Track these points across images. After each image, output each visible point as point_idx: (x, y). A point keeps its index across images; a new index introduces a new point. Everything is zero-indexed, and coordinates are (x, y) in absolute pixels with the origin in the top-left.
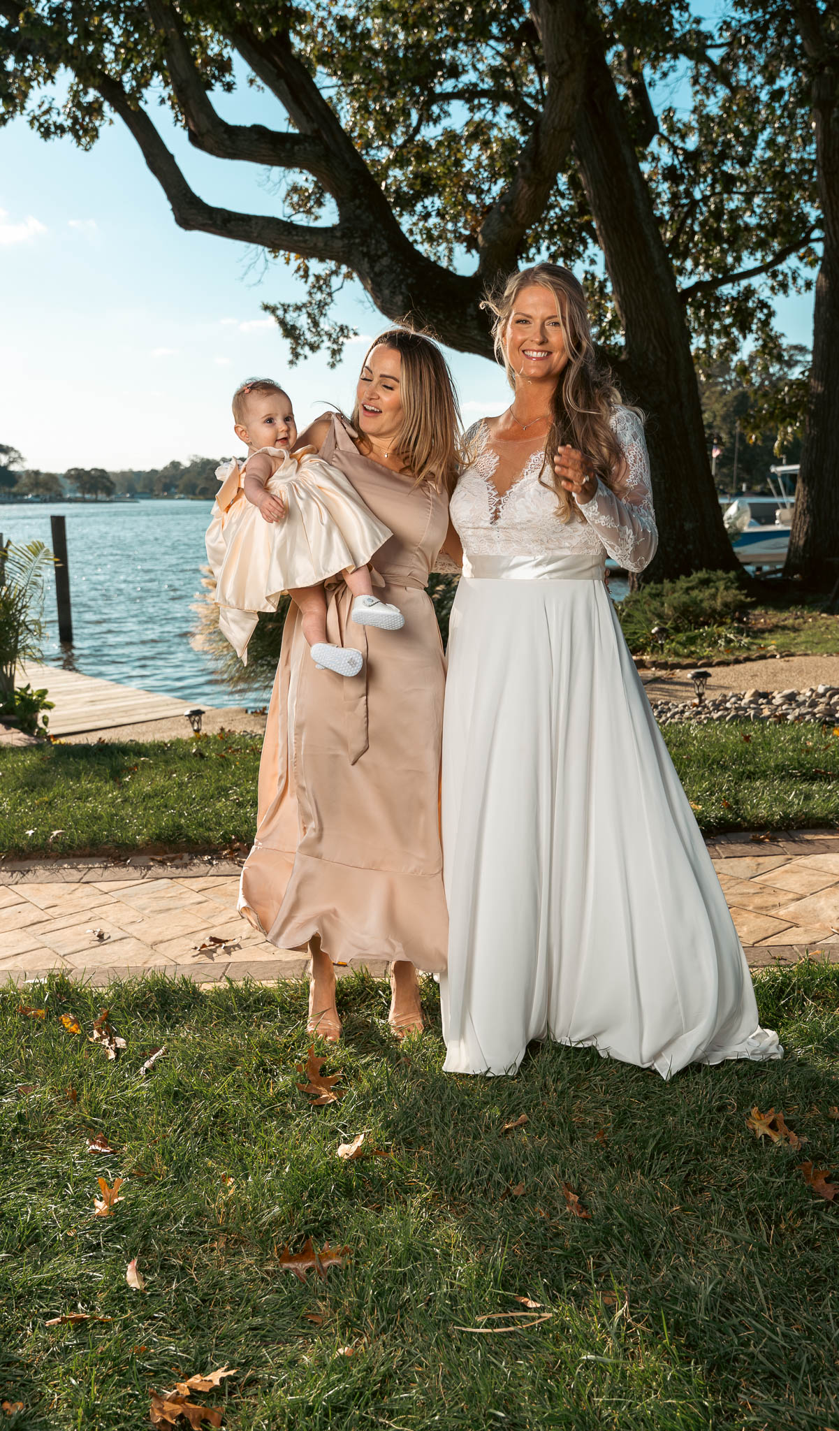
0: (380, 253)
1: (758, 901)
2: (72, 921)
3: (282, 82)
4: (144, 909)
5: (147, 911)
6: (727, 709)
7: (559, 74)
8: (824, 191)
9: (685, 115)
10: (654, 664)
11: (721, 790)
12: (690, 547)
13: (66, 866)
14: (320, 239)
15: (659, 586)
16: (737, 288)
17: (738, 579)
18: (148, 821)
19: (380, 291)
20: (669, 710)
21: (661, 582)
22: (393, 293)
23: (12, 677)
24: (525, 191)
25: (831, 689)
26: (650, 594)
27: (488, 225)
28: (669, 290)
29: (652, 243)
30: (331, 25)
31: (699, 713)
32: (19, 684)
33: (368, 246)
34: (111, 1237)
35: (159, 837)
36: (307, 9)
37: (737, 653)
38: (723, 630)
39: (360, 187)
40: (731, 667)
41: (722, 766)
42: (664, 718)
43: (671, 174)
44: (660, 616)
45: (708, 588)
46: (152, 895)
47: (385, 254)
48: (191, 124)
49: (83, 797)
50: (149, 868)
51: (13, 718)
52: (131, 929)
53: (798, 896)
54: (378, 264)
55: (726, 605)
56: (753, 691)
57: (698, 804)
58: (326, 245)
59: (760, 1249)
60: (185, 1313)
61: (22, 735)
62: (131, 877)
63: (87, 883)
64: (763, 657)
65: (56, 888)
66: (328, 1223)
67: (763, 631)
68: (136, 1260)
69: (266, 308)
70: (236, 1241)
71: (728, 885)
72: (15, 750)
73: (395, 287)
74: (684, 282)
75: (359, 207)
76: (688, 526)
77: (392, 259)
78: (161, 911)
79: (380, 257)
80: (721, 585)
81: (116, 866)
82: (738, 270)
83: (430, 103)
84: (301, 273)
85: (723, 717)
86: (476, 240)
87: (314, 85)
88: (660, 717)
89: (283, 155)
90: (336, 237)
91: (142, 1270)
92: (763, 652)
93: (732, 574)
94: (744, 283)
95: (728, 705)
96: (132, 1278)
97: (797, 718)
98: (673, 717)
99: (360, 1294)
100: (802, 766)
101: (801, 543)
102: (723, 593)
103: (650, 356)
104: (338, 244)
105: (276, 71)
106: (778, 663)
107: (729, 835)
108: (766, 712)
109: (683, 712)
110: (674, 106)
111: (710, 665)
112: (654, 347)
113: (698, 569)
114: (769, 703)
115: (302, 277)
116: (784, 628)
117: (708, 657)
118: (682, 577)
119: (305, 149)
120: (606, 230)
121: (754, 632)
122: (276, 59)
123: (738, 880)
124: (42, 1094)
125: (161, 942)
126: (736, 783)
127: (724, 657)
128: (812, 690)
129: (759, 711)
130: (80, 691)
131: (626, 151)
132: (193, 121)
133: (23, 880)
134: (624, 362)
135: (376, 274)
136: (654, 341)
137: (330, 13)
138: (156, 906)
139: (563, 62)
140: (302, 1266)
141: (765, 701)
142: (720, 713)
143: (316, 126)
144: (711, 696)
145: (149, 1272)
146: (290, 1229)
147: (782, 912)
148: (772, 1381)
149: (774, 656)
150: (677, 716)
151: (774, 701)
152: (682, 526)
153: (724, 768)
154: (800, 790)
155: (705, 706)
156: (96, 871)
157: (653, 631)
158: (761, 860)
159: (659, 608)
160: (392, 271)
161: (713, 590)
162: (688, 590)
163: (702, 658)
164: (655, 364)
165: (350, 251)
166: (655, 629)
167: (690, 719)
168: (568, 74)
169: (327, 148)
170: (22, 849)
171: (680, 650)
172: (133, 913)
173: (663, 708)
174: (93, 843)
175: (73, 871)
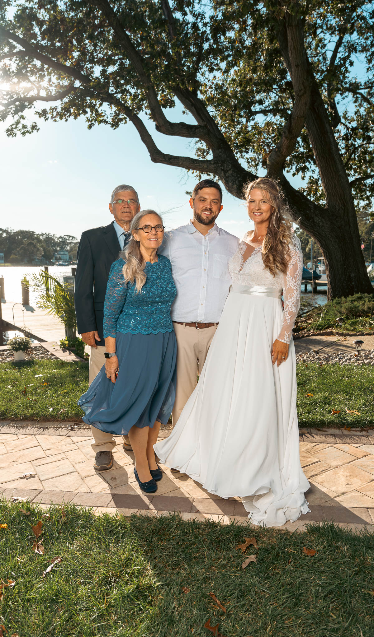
0: (228, 169)
3: (193, 107)
4: (88, 454)
5: (88, 456)
6: (371, 358)
7: (299, 95)
9: (351, 114)
11: (370, 404)
12: (353, 283)
13: (63, 426)
14: (205, 164)
15: (340, 299)
19: (228, 183)
20: (344, 357)
21: (340, 297)
22: (233, 184)
24: (286, 142)
26: (336, 303)
27: (271, 157)
28: (345, 180)
29: (338, 162)
31: (358, 360)
33: (224, 167)
36: (205, 82)
38: (368, 320)
39: (220, 143)
40: (372, 336)
41: (370, 390)
42: (341, 362)
43: (346, 138)
44: (340, 312)
45: (361, 301)
47: (230, 169)
52: (78, 467)
54: (227, 173)
55: (369, 308)
57: (358, 412)
58: (207, 167)
61: (74, 357)
62: (88, 435)
63: (69, 436)
65: (54, 439)
69: (187, 193)
72: (68, 364)
73: (234, 182)
74: (351, 179)
75: (221, 152)
76: (352, 275)
77: (233, 171)
79: (228, 171)
80: (367, 299)
83: (250, 114)
84: (198, 178)
85: (369, 363)
86: (266, 162)
87: (207, 111)
89: (191, 133)
90: (211, 164)
93: (371, 295)
95: (372, 356)
98: (346, 361)
102: (368, 303)
103: (337, 207)
104: (212, 166)
105: (191, 104)
109: (350, 359)
110: (347, 111)
111: (363, 335)
112: (339, 203)
113: (357, 292)
117: (361, 331)
118: (350, 296)
119: (199, 130)
120: (319, 158)
122: (191, 99)
125: (89, 476)
127: (368, 332)
131: (327, 126)
132: (157, 121)
133: (43, 433)
134: (326, 209)
135: (226, 177)
136: (339, 201)
139: (301, 90)
142: (368, 361)
143: (205, 123)
150: (348, 361)
152: (350, 275)
153: (371, 392)
155: (361, 356)
157: (337, 319)
159: (340, 309)
160: (233, 176)
161: (363, 302)
162: (352, 301)
163: (359, 331)
164: (339, 210)
165: (217, 169)
166: (338, 318)
167: (354, 363)
168: (303, 95)
169: (209, 130)
170: (46, 417)
171: (349, 327)
172: (83, 456)
173: (341, 356)
174: (77, 415)
175: (65, 430)
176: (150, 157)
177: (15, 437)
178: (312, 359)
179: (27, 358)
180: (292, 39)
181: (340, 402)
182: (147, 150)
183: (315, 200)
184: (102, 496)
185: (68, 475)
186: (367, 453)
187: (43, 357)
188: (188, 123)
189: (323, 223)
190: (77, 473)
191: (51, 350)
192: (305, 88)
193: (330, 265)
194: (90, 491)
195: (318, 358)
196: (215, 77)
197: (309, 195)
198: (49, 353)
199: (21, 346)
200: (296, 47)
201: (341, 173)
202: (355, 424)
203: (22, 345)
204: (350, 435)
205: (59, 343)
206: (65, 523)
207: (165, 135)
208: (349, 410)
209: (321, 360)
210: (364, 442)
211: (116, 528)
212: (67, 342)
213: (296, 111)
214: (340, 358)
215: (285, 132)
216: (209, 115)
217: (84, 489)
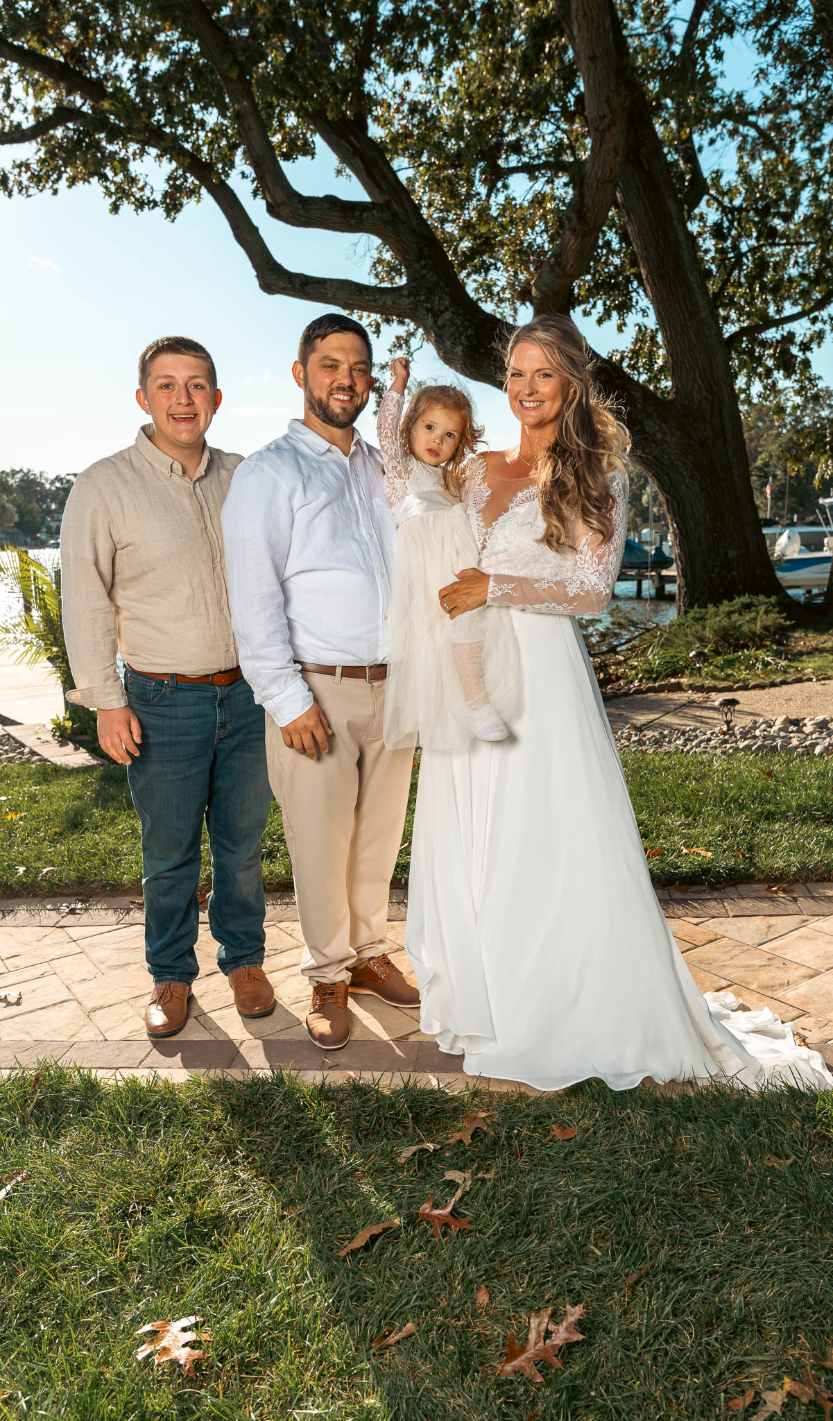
0: (442, 308)
1: (764, 977)
2: (26, 975)
3: (358, 158)
4: (103, 963)
5: (103, 966)
6: (755, 737)
7: (600, 128)
9: (730, 178)
10: (691, 687)
11: (735, 834)
12: (734, 573)
13: (49, 907)
14: (389, 298)
15: (703, 610)
16: (780, 332)
17: (779, 603)
19: (443, 343)
20: (697, 737)
21: (705, 607)
22: (454, 344)
24: (572, 242)
26: (693, 618)
27: (539, 277)
28: (713, 332)
29: (697, 290)
30: (405, 107)
31: (725, 742)
33: (432, 303)
36: (385, 97)
37: (774, 677)
38: (761, 654)
39: (425, 249)
40: (767, 690)
41: (740, 805)
42: (688, 747)
43: (718, 232)
44: (702, 640)
45: (750, 611)
46: (117, 946)
47: (447, 309)
48: (268, 196)
50: (128, 911)
52: (79, 990)
53: (810, 972)
54: (441, 318)
55: (766, 628)
56: (784, 717)
57: (707, 850)
58: (394, 303)
61: (87, 756)
62: (107, 922)
63: (62, 927)
64: (799, 680)
65: (28, 933)
67: (801, 654)
71: (733, 953)
73: (455, 339)
74: (729, 330)
75: (424, 268)
76: (731, 554)
77: (454, 313)
78: (117, 967)
79: (442, 312)
80: (762, 609)
82: (780, 316)
83: (495, 176)
85: (748, 747)
86: (530, 292)
87: (391, 169)
88: (685, 746)
89: (352, 221)
90: (404, 296)
92: (799, 675)
93: (773, 599)
94: (788, 327)
95: (757, 733)
97: (826, 749)
102: (764, 617)
103: (696, 395)
104: (405, 302)
105: (352, 150)
106: (815, 686)
107: (740, 887)
108: (795, 742)
109: (709, 740)
110: (722, 168)
111: (745, 688)
112: (699, 386)
113: (741, 594)
114: (800, 731)
116: (822, 651)
117: (744, 681)
118: (725, 602)
119: (373, 215)
120: (652, 279)
121: (794, 655)
122: (352, 138)
123: (744, 947)
125: (102, 1008)
126: (753, 825)
127: (758, 681)
129: (787, 740)
131: (673, 211)
132: (270, 193)
133: (2, 922)
134: (671, 402)
135: (438, 327)
136: (699, 381)
137: (403, 100)
139: (604, 116)
141: (795, 729)
142: (746, 742)
143: (385, 195)
144: (741, 723)
147: (790, 995)
149: (810, 680)
150: (702, 745)
151: (804, 729)
152: (727, 553)
153: (742, 807)
154: (824, 835)
155: (733, 734)
157: (691, 655)
158: (772, 920)
159: (700, 632)
160: (453, 324)
161: (753, 615)
162: (729, 614)
163: (739, 681)
164: (700, 402)
165: (416, 308)
166: (694, 653)
167: (715, 748)
168: (609, 128)
169: (395, 215)
170: (10, 887)
171: (717, 673)
172: (90, 967)
173: (690, 736)
174: (81, 881)
175: (53, 914)
176: (256, 279)
178: (626, 744)
181: (671, 832)
182: (249, 264)
183: (649, 381)
184: (129, 1046)
185: (56, 1008)
186: (716, 935)
187: (10, 760)
188: (345, 195)
189: (665, 434)
190: (74, 1004)
191: (30, 742)
192: (612, 111)
193: (681, 533)
194: (102, 1038)
195: (639, 740)
196: (407, 84)
197: (633, 367)
198: (27, 750)
200: (588, 12)
201: (703, 315)
202: (698, 877)
204: (686, 900)
205: (50, 726)
206: (39, 1104)
207: (289, 227)
208: (687, 847)
209: (645, 743)
210: (714, 912)
211: (153, 1107)
212: (69, 724)
213: (594, 166)
214: (686, 740)
215: (569, 219)
216: (396, 178)
217: (89, 1034)
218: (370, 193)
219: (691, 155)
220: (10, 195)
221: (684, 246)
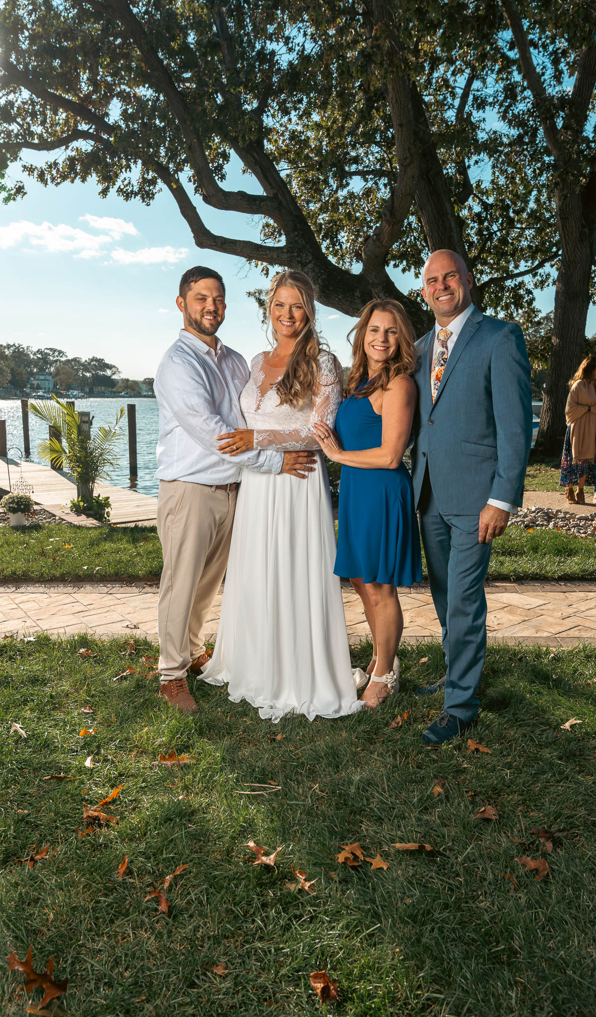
0: (307, 261)
2: (99, 611)
3: (258, 166)
4: (136, 607)
5: (137, 609)
8: (561, 228)
13: (101, 585)
14: (275, 253)
16: (514, 282)
18: (146, 565)
23: (92, 490)
24: (387, 228)
25: (538, 509)
27: (367, 246)
30: (287, 134)
32: (95, 494)
33: (301, 258)
34: (83, 748)
35: (150, 572)
36: (275, 127)
39: (298, 225)
43: (478, 218)
47: (310, 262)
48: (204, 192)
49: (118, 551)
50: (144, 588)
51: (91, 512)
58: (278, 256)
59: (393, 767)
60: (110, 780)
61: (95, 522)
62: (133, 592)
65: (94, 596)
66: (188, 747)
68: (92, 756)
69: (250, 293)
70: (142, 752)
72: (89, 528)
74: (485, 278)
75: (297, 236)
77: (314, 264)
78: (144, 609)
79: (307, 264)
81: (127, 586)
82: (516, 271)
83: (343, 177)
84: (265, 272)
86: (361, 255)
89: (253, 207)
90: (284, 252)
91: (94, 761)
94: (519, 279)
96: (88, 763)
97: (512, 523)
99: (194, 777)
100: (503, 547)
101: (545, 428)
104: (285, 256)
105: (255, 160)
110: (482, 179)
115: (265, 274)
119: (268, 204)
122: (255, 154)
124: (66, 686)
128: (528, 509)
130: (132, 500)
131: (447, 205)
132: (205, 190)
133: (78, 591)
137: (287, 128)
138: (143, 606)
140: (169, 763)
143: (275, 191)
145: (98, 762)
146: (169, 748)
148: (380, 820)
156: (117, 588)
165: (291, 260)
168: (409, 164)
169: (280, 203)
170: (80, 576)
174: (116, 574)
175: (105, 588)
176: (193, 239)
177: (46, 596)
179: (27, 523)
180: (393, 89)
182: (190, 230)
187: (49, 522)
188: (250, 192)
191: (58, 513)
196: (290, 120)
198: (57, 518)
199: (20, 506)
203: (22, 504)
205: (70, 505)
207: (217, 210)
212: (82, 504)
213: (400, 185)
215: (385, 215)
218: (265, 189)
219: (463, 170)
220: (46, 184)
221: (454, 230)
